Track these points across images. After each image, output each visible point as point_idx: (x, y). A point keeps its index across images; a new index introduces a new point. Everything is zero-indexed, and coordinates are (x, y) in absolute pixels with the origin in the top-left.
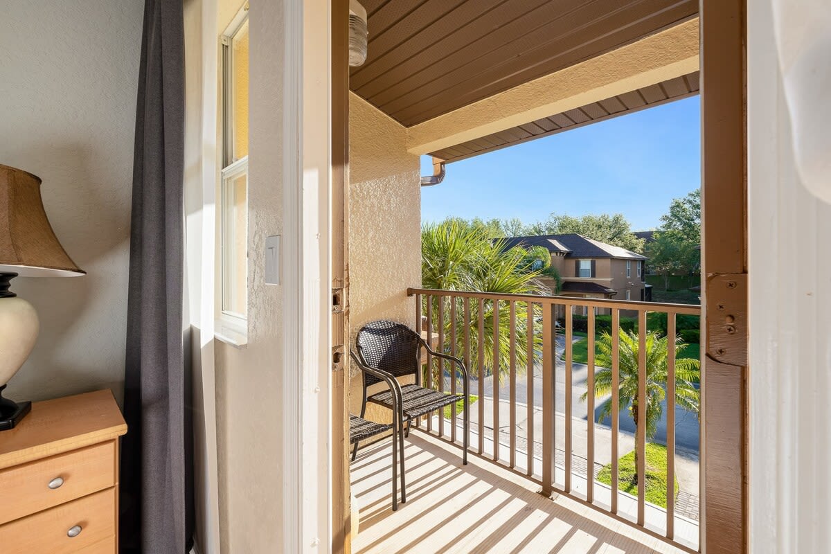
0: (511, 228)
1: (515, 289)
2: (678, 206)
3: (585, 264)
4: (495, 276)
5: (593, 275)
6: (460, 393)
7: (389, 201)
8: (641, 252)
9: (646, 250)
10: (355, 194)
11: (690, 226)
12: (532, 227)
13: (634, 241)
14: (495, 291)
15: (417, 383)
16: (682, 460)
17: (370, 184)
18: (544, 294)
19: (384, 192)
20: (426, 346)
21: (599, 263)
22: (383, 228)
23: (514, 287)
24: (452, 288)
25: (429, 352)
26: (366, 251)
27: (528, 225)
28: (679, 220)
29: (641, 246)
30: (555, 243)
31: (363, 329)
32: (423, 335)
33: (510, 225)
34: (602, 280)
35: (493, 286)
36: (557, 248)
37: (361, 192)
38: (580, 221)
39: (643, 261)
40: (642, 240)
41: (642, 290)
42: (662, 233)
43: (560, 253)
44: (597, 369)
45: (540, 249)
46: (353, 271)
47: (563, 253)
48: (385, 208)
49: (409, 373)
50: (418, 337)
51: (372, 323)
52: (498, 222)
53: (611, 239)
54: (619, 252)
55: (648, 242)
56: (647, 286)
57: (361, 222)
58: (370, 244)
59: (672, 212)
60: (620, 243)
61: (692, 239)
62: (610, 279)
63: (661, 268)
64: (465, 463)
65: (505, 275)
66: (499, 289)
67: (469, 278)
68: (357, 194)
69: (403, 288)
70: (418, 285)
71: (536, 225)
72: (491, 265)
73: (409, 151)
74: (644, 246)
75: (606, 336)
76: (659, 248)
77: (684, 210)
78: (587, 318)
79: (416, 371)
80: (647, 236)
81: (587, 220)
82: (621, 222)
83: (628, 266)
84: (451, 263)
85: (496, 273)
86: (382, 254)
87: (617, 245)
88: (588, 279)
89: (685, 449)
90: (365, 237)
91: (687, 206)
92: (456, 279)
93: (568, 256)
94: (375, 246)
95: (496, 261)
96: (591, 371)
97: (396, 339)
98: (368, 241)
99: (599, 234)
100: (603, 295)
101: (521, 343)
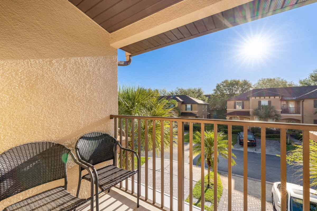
0: (162, 92)
1: (164, 115)
2: (218, 86)
3: (189, 106)
4: (155, 110)
5: (192, 110)
6: (136, 170)
7: (99, 69)
8: (207, 102)
9: (209, 101)
10: (77, 63)
11: (223, 93)
12: (170, 92)
13: (205, 98)
14: (156, 116)
15: (114, 164)
16: (224, 177)
17: (88, 59)
18: (175, 117)
19: (97, 64)
20: (119, 145)
21: (193, 105)
22: (95, 83)
23: (163, 115)
24: (137, 115)
25: (121, 148)
26: (84, 95)
27: (169, 92)
28: (219, 91)
29: (207, 100)
30: (178, 98)
31: (82, 138)
32: (118, 139)
33: (162, 91)
34: (195, 112)
35: (155, 114)
36: (179, 100)
37: (81, 62)
38: (187, 91)
39: (208, 105)
40: (207, 98)
41: (208, 115)
42: (214, 95)
43: (180, 102)
44: (193, 144)
45: (173, 100)
46: (76, 106)
47: (181, 102)
48: (97, 73)
49: (110, 159)
50: (115, 140)
51: (88, 134)
52: (158, 90)
53: (197, 97)
54: (200, 102)
55: (209, 98)
56: (209, 114)
57: (81, 79)
58: (87, 91)
59: (217, 88)
60: (200, 99)
61: (223, 97)
62: (197, 111)
63: (213, 108)
64: (138, 206)
65: (159, 110)
66: (158, 115)
67: (144, 111)
68: (79, 63)
69: (108, 115)
70: (116, 113)
71: (171, 92)
72: (154, 105)
73: (111, 45)
74: (208, 100)
75: (198, 132)
76: (213, 100)
77: (221, 88)
78: (189, 126)
79: (114, 158)
80: (209, 96)
81: (189, 90)
82: (200, 91)
83: (203, 107)
84: (136, 104)
85: (156, 109)
86: (95, 97)
87: (199, 99)
88: (190, 111)
89: (224, 172)
90: (84, 87)
91: (221, 86)
92: (138, 111)
93: (183, 103)
94: (90, 92)
95: (156, 104)
96: (191, 145)
97: (102, 142)
98: (86, 90)
99: (193, 95)
100: (195, 117)
101: (167, 138)
